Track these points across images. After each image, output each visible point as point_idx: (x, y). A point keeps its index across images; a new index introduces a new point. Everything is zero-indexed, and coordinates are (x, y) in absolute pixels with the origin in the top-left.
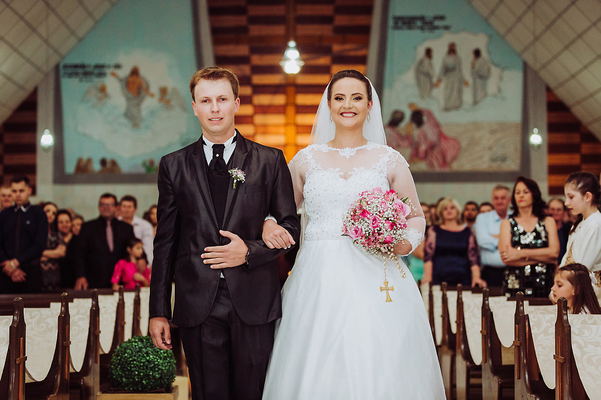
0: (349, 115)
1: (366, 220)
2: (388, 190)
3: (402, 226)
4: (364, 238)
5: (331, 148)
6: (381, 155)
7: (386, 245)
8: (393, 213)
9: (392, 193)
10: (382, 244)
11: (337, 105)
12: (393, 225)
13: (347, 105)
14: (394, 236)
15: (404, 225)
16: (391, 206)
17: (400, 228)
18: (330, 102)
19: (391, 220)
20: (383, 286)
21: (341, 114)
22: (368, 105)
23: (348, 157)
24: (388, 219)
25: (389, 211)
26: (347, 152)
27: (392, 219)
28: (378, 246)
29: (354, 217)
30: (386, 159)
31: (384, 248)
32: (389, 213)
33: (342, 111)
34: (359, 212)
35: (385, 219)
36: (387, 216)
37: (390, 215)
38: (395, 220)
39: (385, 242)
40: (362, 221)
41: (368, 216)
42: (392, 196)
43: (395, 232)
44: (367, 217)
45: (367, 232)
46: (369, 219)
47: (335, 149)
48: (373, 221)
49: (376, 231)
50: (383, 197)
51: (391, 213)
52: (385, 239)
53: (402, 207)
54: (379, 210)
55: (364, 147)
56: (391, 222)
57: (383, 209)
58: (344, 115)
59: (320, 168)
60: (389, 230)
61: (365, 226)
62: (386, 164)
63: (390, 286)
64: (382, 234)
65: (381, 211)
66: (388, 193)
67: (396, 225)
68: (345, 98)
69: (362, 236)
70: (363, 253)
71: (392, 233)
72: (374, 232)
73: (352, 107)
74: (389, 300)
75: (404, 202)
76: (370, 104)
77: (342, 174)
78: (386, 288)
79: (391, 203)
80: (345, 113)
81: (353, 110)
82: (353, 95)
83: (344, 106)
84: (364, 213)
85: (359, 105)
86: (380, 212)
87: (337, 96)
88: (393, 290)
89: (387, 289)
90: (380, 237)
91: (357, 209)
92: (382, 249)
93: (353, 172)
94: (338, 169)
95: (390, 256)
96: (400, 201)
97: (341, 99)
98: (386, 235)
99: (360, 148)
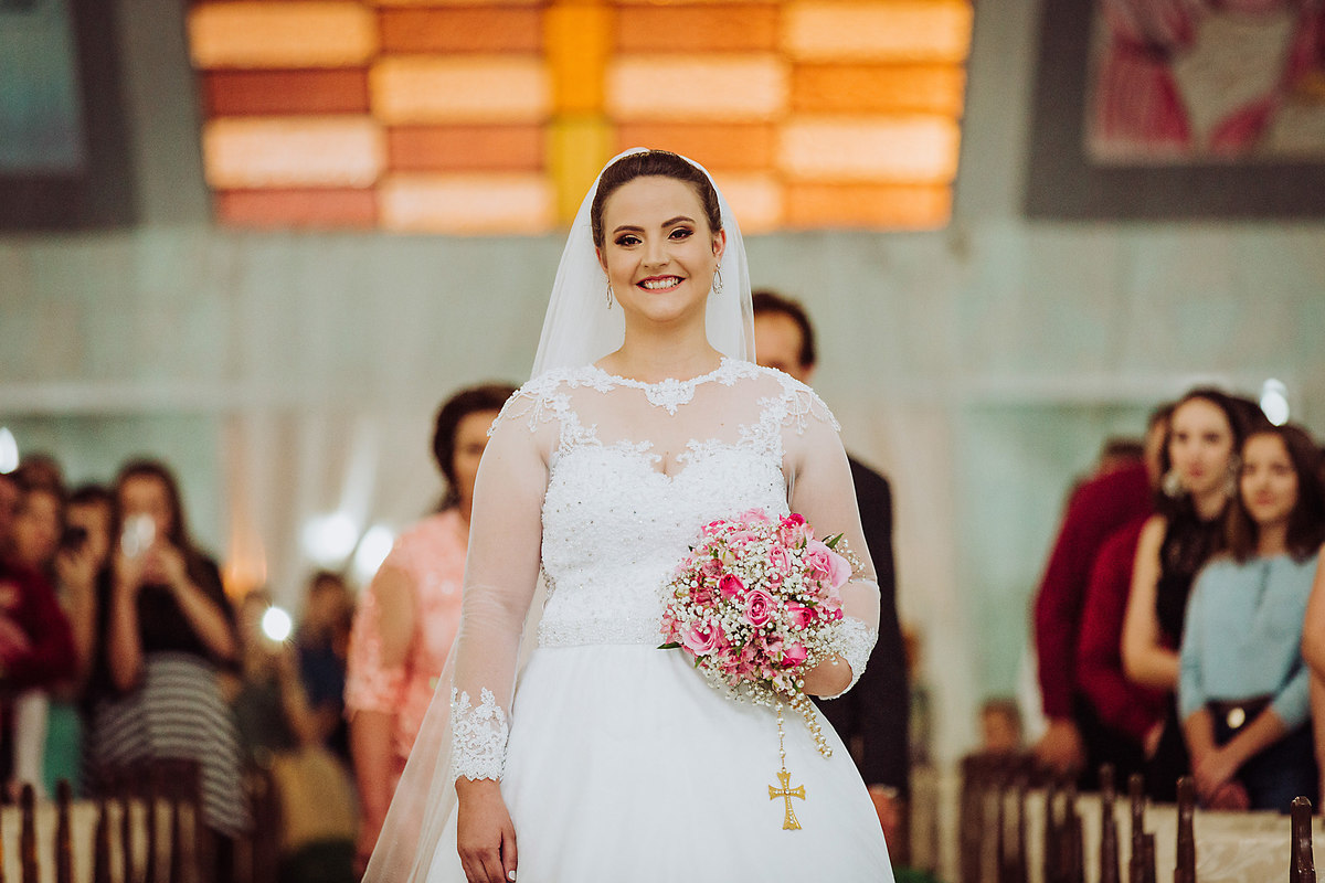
0: (663, 283)
1: (734, 601)
2: (787, 514)
3: (832, 616)
4: (726, 652)
5: (618, 379)
6: (765, 400)
7: (789, 670)
8: (807, 580)
9: (800, 525)
10: (778, 669)
11: (625, 259)
12: (809, 614)
13: (653, 260)
14: (810, 645)
15: (835, 613)
16: (798, 562)
17: (825, 622)
18: (605, 251)
19: (802, 601)
20: (777, 785)
21: (641, 284)
22: (714, 244)
23: (672, 408)
24: (793, 597)
25: (797, 577)
26: (670, 393)
27: (807, 598)
28: (767, 674)
29: (700, 595)
30: (778, 411)
31: (784, 679)
32: (795, 582)
33: (642, 276)
34: (712, 582)
35: (786, 598)
36: (791, 591)
37: (799, 588)
38: (814, 600)
39: (787, 664)
40: (721, 605)
41: (741, 592)
42: (799, 531)
43: (813, 633)
44: (736, 593)
45: (737, 636)
46: (742, 599)
47: (631, 383)
48: (755, 605)
49: (762, 633)
50: (774, 537)
51: (801, 581)
52: (786, 652)
53: (828, 563)
54: (768, 574)
55: (712, 376)
56: (802, 606)
57: (778, 570)
58: (650, 285)
59: (594, 439)
60: (799, 627)
61: (732, 618)
62: (779, 426)
63: (793, 785)
64: (777, 639)
65: (775, 577)
66: (789, 525)
67: (815, 614)
68: (645, 238)
69: (720, 648)
70: (722, 696)
71: (805, 636)
72: (757, 636)
73: (666, 260)
74: (790, 826)
75: (831, 545)
76: (720, 240)
77: (659, 459)
78: (784, 790)
79: (798, 552)
80: (650, 279)
81: (673, 270)
82: (666, 225)
83: (644, 262)
84: (729, 583)
85: (688, 251)
86: (770, 579)
87: (621, 232)
88: (802, 796)
89: (787, 794)
90: (775, 648)
91: (706, 572)
92: (778, 681)
93: (687, 455)
94: (646, 445)
95: (794, 702)
96: (822, 547)
97: (632, 241)
98: (789, 644)
99: (706, 378)
